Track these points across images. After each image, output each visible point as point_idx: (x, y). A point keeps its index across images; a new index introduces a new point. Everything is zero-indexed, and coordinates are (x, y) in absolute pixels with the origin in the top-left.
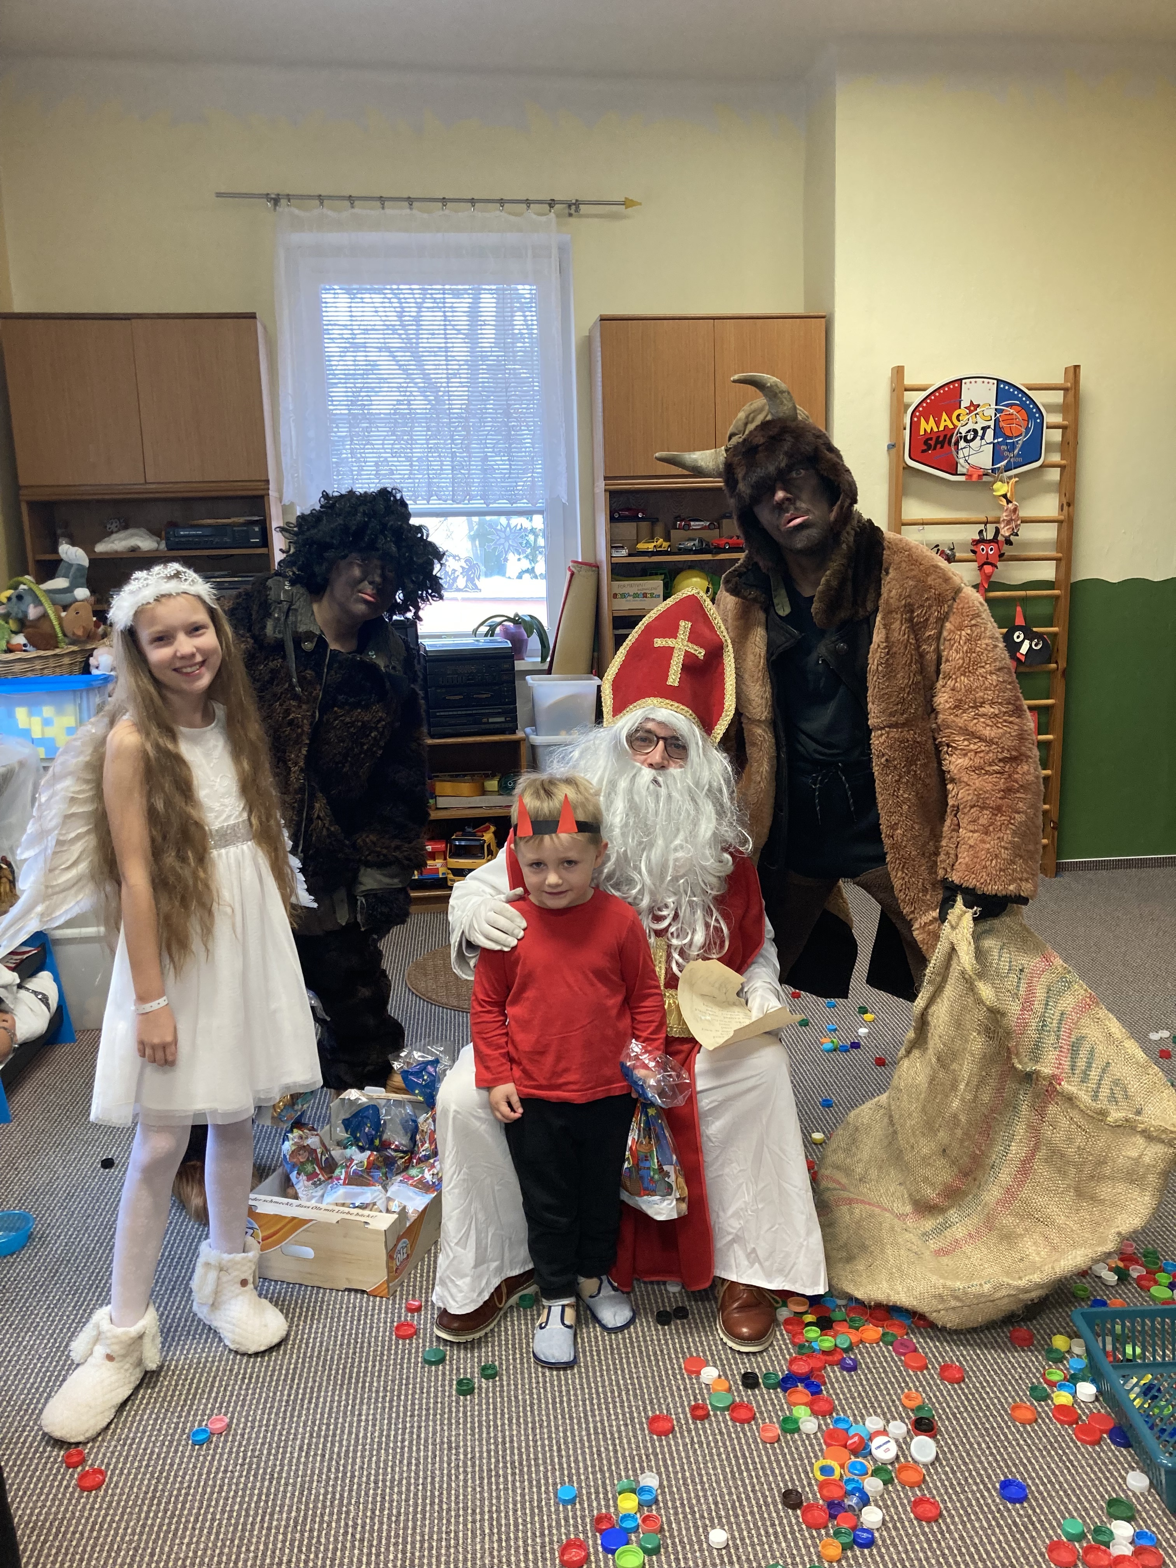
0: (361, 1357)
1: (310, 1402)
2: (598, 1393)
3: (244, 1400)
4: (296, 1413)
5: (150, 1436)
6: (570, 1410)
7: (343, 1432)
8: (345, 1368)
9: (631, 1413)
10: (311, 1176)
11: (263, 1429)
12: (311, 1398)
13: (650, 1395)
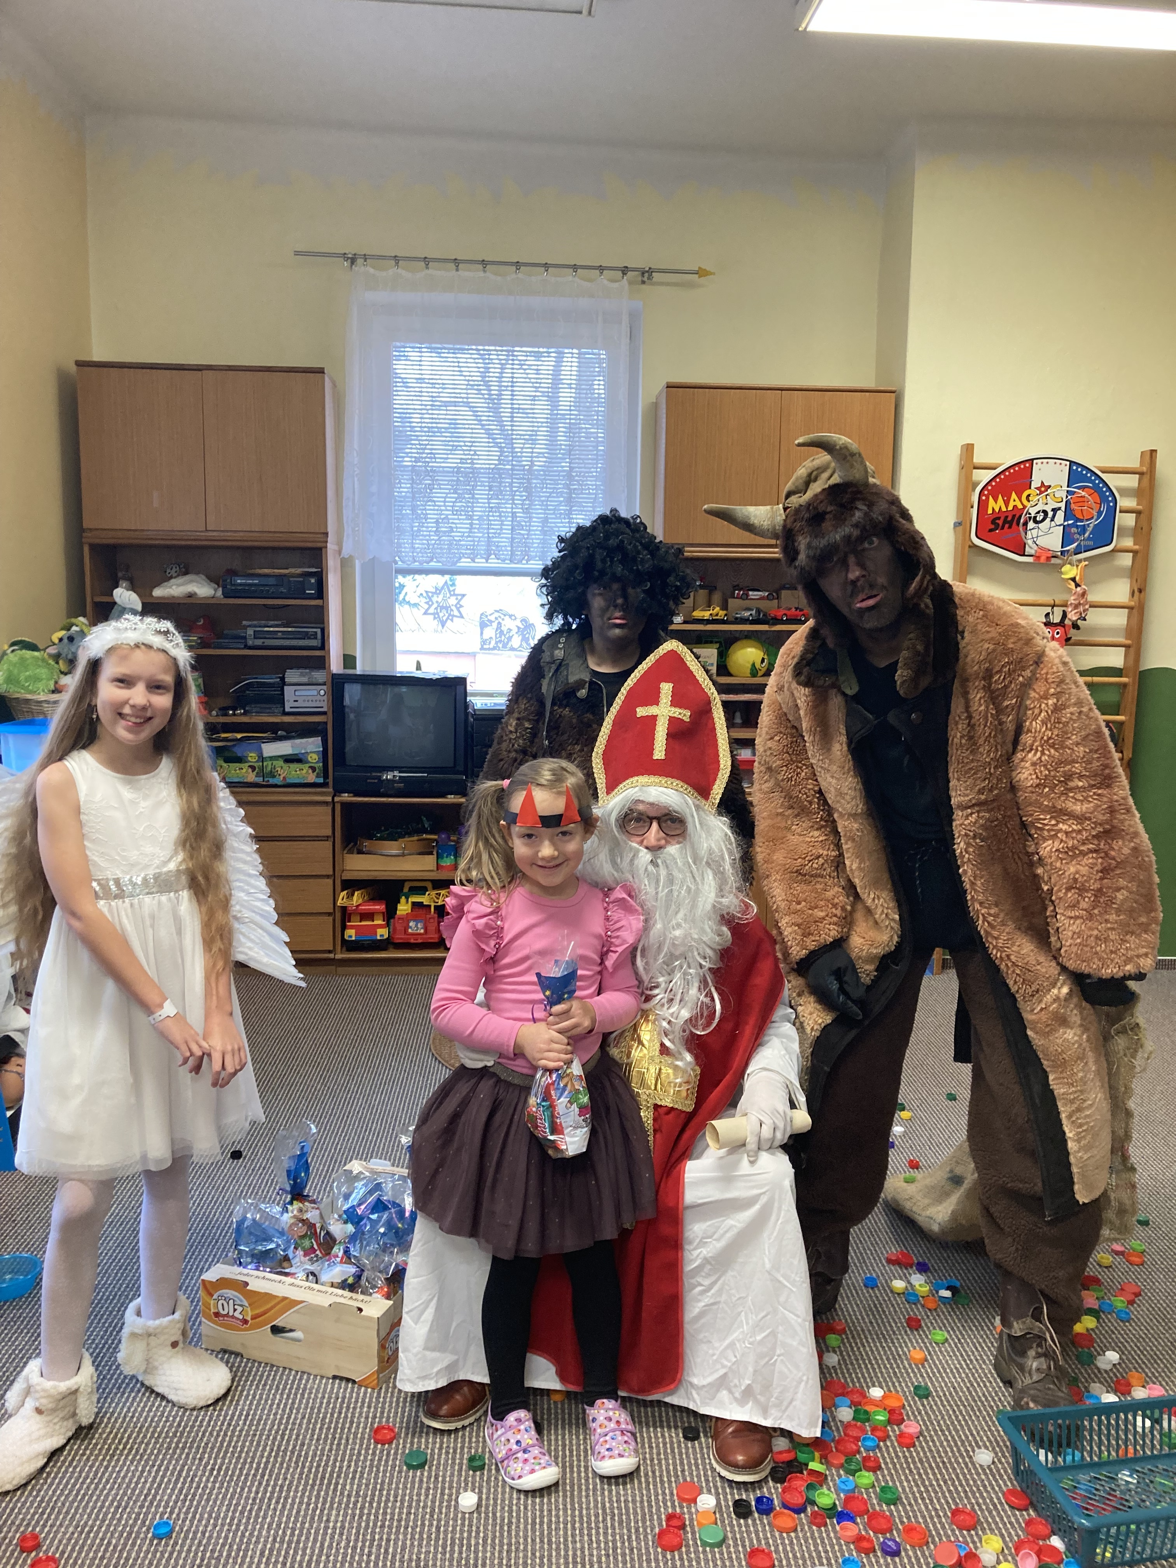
0: (337, 1455)
1: (277, 1502)
2: (581, 1516)
3: (210, 1494)
4: (262, 1514)
5: (109, 1526)
6: (550, 1534)
7: (307, 1538)
8: (319, 1466)
9: (614, 1541)
10: (307, 1253)
11: (226, 1527)
12: (279, 1498)
13: (637, 1522)
